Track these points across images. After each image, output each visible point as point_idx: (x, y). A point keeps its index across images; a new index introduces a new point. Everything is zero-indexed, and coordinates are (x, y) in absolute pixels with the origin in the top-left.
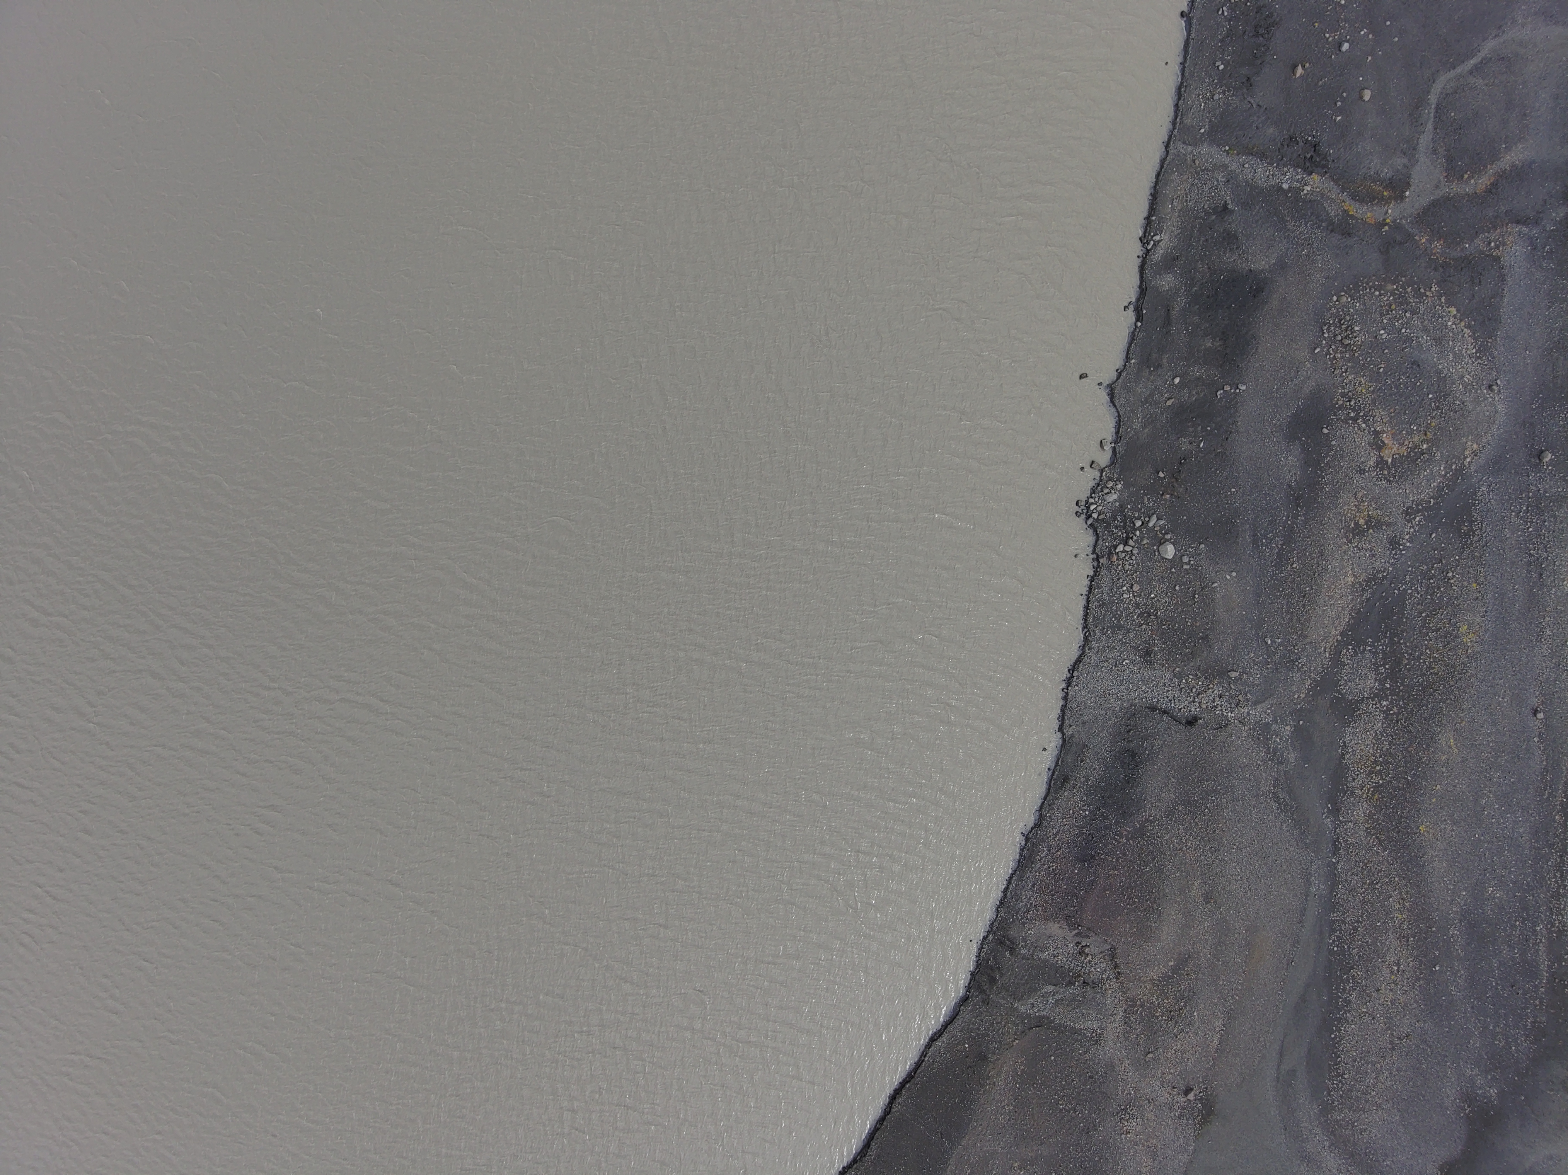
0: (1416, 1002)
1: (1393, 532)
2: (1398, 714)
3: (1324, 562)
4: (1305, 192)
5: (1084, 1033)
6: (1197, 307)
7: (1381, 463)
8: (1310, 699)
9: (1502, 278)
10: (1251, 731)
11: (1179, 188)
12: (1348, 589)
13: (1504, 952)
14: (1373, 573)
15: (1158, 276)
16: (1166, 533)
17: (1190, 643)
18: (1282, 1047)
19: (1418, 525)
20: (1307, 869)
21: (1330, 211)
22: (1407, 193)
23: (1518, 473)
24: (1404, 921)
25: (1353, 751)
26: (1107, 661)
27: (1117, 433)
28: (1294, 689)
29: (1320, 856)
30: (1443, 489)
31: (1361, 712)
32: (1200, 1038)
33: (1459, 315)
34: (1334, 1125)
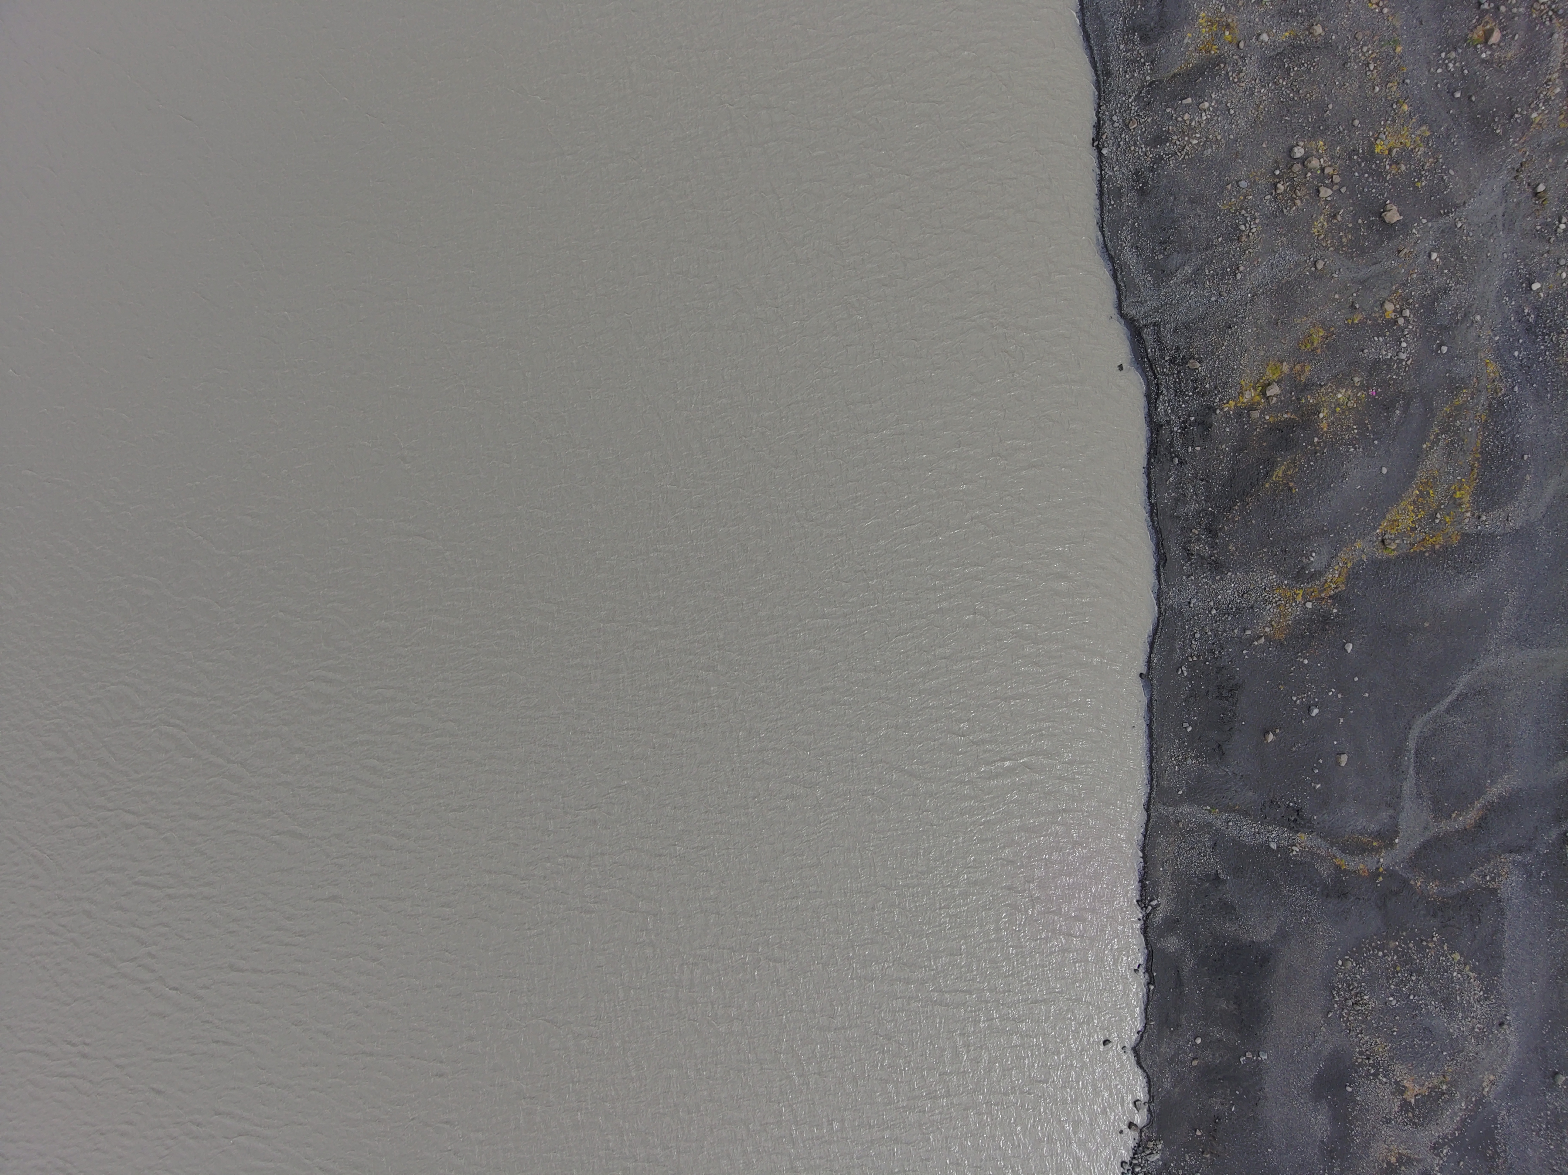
1: (1423, 1166)
4: (1294, 852)
6: (1207, 968)
7: (1405, 1106)
9: (1501, 912)
11: (1167, 850)
15: (1162, 938)
19: (1446, 1156)
21: (1323, 871)
22: (1397, 840)
23: (1535, 1094)
27: (1149, 1092)
30: (1466, 1119)
33: (1462, 959)
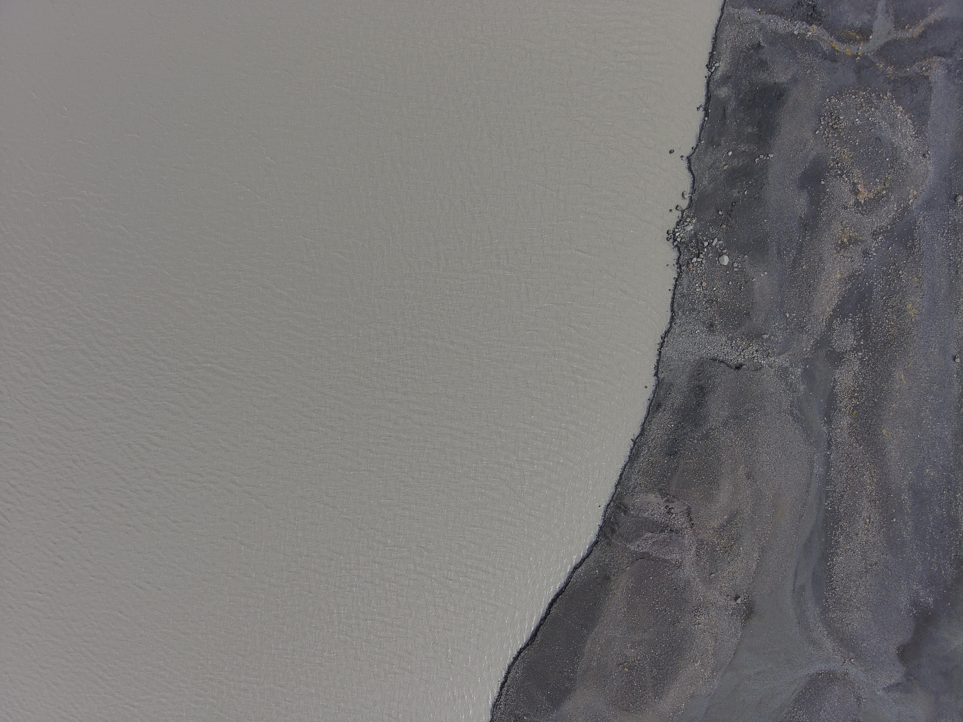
0: (881, 542)
1: (865, 246)
2: (868, 361)
3: (822, 265)
4: (808, 36)
5: (671, 562)
6: (743, 107)
7: (857, 203)
8: (813, 351)
9: (930, 89)
10: (776, 372)
11: (730, 34)
12: (837, 282)
13: (937, 510)
14: (852, 272)
15: (718, 89)
16: (723, 249)
17: (738, 318)
18: (796, 571)
19: (880, 242)
20: (812, 458)
21: (824, 47)
22: (871, 37)
23: (942, 210)
24: (873, 491)
25: (840, 384)
26: (686, 331)
27: (693, 187)
28: (803, 345)
29: (820, 450)
30: (896, 219)
31: (845, 359)
32: (744, 564)
33: (904, 111)
34: (830, 621)
